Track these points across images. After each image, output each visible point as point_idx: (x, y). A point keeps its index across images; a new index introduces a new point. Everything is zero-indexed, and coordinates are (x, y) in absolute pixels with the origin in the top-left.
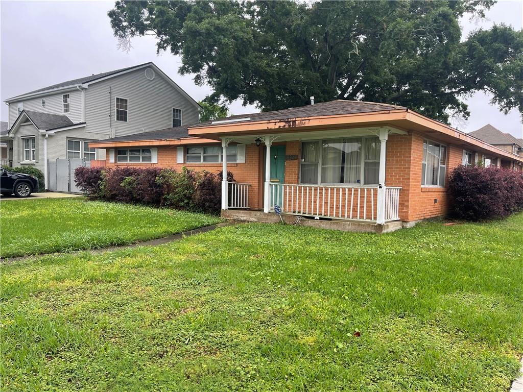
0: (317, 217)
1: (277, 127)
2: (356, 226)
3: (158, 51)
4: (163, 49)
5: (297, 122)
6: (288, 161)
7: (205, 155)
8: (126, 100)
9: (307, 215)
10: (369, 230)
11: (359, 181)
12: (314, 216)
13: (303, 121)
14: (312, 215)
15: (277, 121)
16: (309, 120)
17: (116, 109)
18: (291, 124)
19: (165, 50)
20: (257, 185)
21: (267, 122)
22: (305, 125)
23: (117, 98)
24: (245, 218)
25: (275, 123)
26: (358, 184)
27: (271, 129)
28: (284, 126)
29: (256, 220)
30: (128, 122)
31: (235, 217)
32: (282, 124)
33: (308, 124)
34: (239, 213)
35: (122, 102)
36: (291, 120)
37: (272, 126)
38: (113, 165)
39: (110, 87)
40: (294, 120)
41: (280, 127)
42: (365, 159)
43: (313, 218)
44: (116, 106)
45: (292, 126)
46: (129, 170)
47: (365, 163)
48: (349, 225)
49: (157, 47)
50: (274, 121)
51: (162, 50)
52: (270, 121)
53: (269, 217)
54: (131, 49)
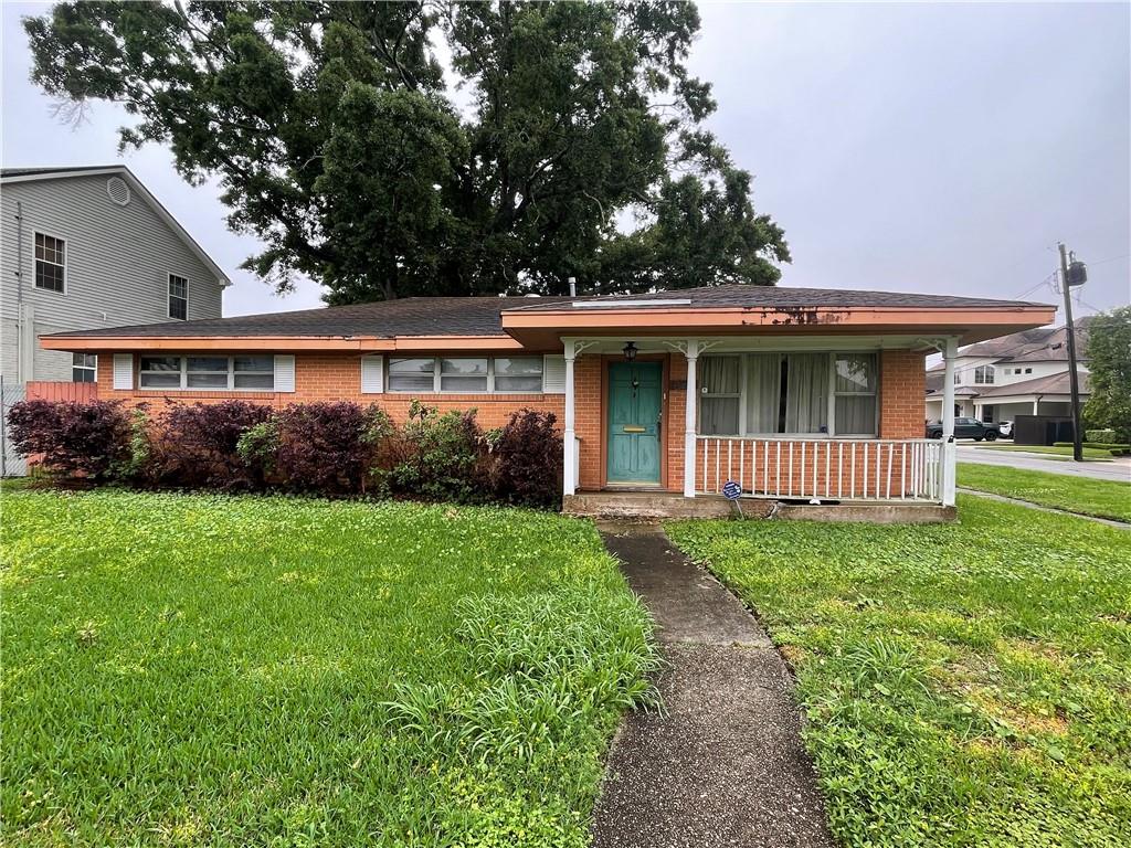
0: (815, 500)
1: (769, 320)
2: (906, 512)
3: (122, 146)
4: (133, 145)
5: (819, 316)
6: (675, 392)
7: (445, 375)
8: (60, 243)
9: (791, 497)
10: (931, 517)
11: (824, 430)
12: (808, 498)
13: (835, 315)
14: (803, 497)
15: (768, 309)
16: (849, 312)
17: (34, 259)
18: (805, 318)
19: (137, 146)
20: (596, 438)
21: (742, 309)
22: (840, 322)
23: (37, 234)
24: (635, 512)
25: (764, 313)
26: (825, 435)
27: (752, 325)
28: (788, 321)
29: (664, 514)
30: (66, 294)
31: (607, 511)
32: (782, 318)
33: (844, 320)
34: (616, 500)
35: (50, 245)
36: (806, 310)
37: (754, 319)
38: (130, 394)
39: (19, 204)
40: (814, 309)
41: (776, 321)
42: (836, 390)
43: (807, 502)
44: (34, 251)
45: (808, 321)
46: (241, 408)
47: (837, 397)
48: (890, 511)
49: (120, 136)
50: (762, 310)
51: (130, 146)
52: (749, 308)
53: (700, 506)
54: (83, 122)
